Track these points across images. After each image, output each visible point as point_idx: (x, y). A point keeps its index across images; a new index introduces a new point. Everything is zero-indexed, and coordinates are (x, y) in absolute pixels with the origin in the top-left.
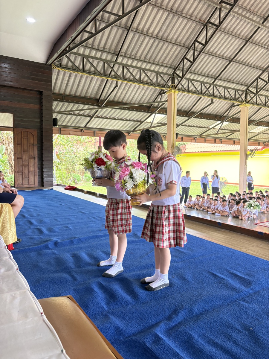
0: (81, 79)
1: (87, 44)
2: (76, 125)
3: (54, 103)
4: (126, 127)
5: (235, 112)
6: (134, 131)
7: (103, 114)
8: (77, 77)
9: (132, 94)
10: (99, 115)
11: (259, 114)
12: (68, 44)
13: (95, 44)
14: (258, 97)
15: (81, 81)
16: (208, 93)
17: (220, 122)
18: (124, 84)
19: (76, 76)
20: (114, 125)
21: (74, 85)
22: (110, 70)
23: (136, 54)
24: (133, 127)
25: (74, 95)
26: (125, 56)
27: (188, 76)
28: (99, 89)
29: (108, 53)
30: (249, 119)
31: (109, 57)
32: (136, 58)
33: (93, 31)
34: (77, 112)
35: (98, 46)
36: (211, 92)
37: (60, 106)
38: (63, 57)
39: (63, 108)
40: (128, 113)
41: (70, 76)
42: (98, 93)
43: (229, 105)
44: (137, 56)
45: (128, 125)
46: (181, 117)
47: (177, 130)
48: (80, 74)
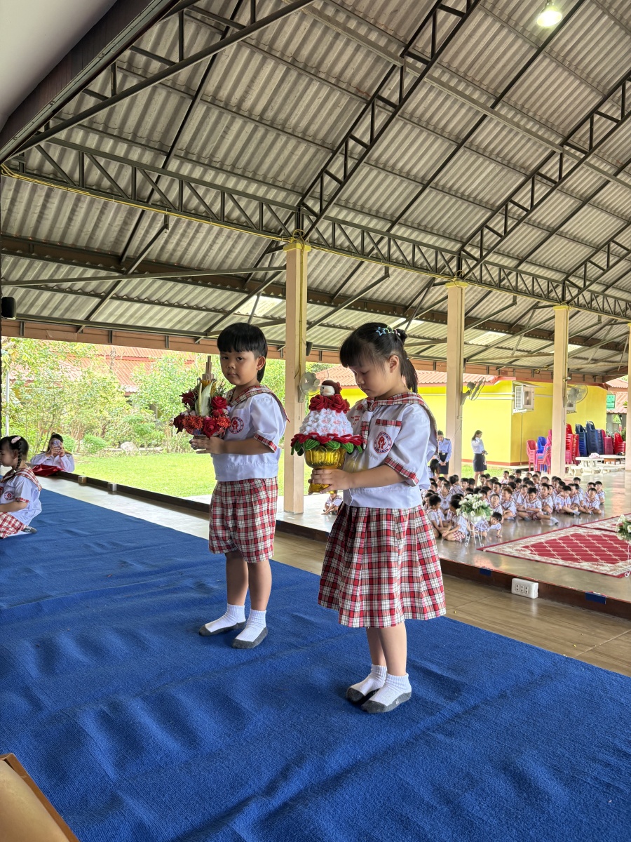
0: (76, 205)
1: (92, 122)
2: (63, 314)
3: (6, 260)
4: (188, 323)
5: (436, 299)
6: (207, 333)
7: (131, 292)
8: (67, 199)
9: (203, 248)
10: (122, 294)
11: (488, 305)
12: (43, 118)
13: (111, 125)
14: (483, 268)
15: (78, 209)
16: (377, 254)
17: (403, 320)
18: (184, 222)
19: (64, 197)
20: (158, 317)
21: (60, 219)
22: (151, 188)
23: (212, 155)
24: (206, 324)
25: (60, 242)
26: (185, 158)
27: (333, 212)
28: (122, 231)
29: (146, 147)
30: (466, 314)
31: (147, 158)
32: (214, 164)
33: (108, 94)
34: (66, 285)
35: (119, 128)
36: (384, 251)
37: (21, 267)
38: (30, 148)
39: (29, 273)
40: (193, 290)
41: (48, 196)
42: (119, 240)
43: (424, 281)
44: (214, 159)
45: (193, 319)
46: (317, 306)
47: (309, 336)
48: (73, 193)
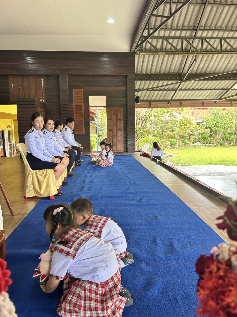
0: (163, 58)
1: (166, 26)
4: (212, 96)
6: (220, 98)
7: (187, 87)
10: (183, 88)
13: (173, 25)
19: (159, 57)
21: (158, 64)
22: (190, 46)
23: (216, 25)
24: (220, 95)
25: (159, 73)
26: (204, 30)
28: (181, 64)
29: (187, 30)
31: (189, 33)
32: (217, 29)
34: (162, 88)
35: (177, 26)
41: (154, 57)
42: (180, 68)
45: (214, 94)
48: (162, 55)
